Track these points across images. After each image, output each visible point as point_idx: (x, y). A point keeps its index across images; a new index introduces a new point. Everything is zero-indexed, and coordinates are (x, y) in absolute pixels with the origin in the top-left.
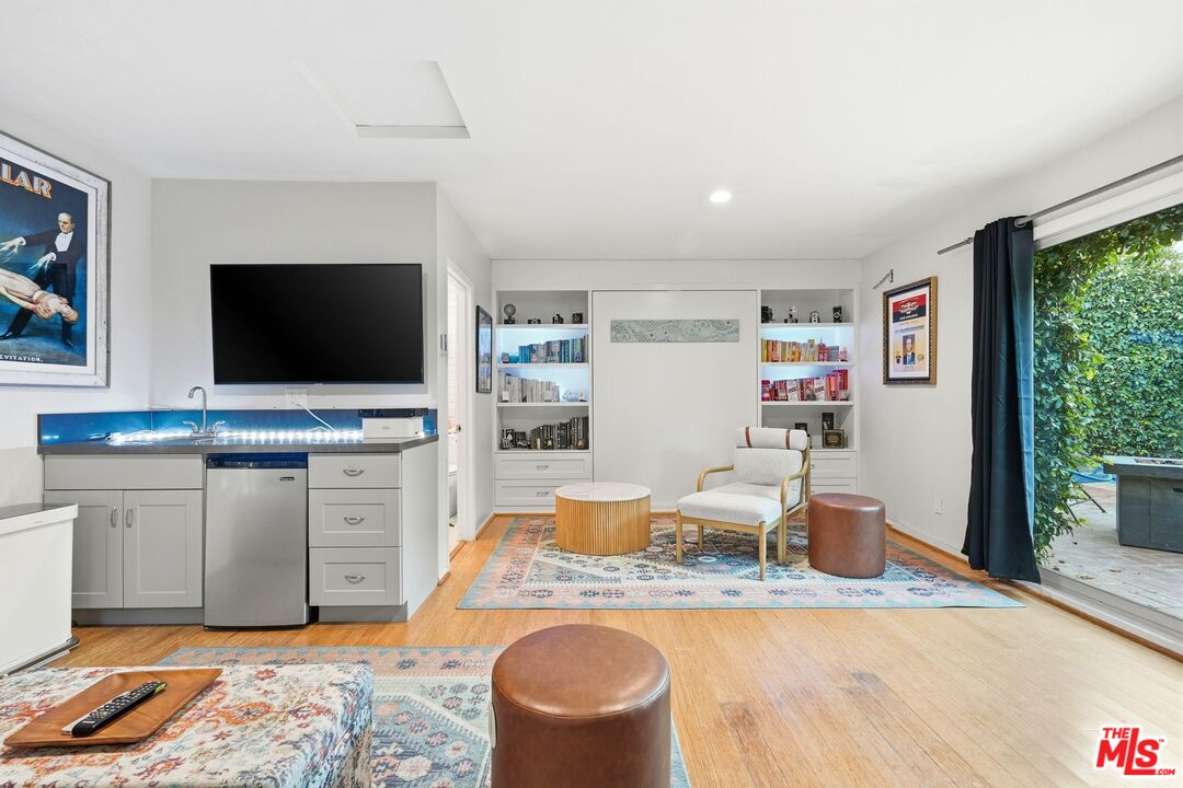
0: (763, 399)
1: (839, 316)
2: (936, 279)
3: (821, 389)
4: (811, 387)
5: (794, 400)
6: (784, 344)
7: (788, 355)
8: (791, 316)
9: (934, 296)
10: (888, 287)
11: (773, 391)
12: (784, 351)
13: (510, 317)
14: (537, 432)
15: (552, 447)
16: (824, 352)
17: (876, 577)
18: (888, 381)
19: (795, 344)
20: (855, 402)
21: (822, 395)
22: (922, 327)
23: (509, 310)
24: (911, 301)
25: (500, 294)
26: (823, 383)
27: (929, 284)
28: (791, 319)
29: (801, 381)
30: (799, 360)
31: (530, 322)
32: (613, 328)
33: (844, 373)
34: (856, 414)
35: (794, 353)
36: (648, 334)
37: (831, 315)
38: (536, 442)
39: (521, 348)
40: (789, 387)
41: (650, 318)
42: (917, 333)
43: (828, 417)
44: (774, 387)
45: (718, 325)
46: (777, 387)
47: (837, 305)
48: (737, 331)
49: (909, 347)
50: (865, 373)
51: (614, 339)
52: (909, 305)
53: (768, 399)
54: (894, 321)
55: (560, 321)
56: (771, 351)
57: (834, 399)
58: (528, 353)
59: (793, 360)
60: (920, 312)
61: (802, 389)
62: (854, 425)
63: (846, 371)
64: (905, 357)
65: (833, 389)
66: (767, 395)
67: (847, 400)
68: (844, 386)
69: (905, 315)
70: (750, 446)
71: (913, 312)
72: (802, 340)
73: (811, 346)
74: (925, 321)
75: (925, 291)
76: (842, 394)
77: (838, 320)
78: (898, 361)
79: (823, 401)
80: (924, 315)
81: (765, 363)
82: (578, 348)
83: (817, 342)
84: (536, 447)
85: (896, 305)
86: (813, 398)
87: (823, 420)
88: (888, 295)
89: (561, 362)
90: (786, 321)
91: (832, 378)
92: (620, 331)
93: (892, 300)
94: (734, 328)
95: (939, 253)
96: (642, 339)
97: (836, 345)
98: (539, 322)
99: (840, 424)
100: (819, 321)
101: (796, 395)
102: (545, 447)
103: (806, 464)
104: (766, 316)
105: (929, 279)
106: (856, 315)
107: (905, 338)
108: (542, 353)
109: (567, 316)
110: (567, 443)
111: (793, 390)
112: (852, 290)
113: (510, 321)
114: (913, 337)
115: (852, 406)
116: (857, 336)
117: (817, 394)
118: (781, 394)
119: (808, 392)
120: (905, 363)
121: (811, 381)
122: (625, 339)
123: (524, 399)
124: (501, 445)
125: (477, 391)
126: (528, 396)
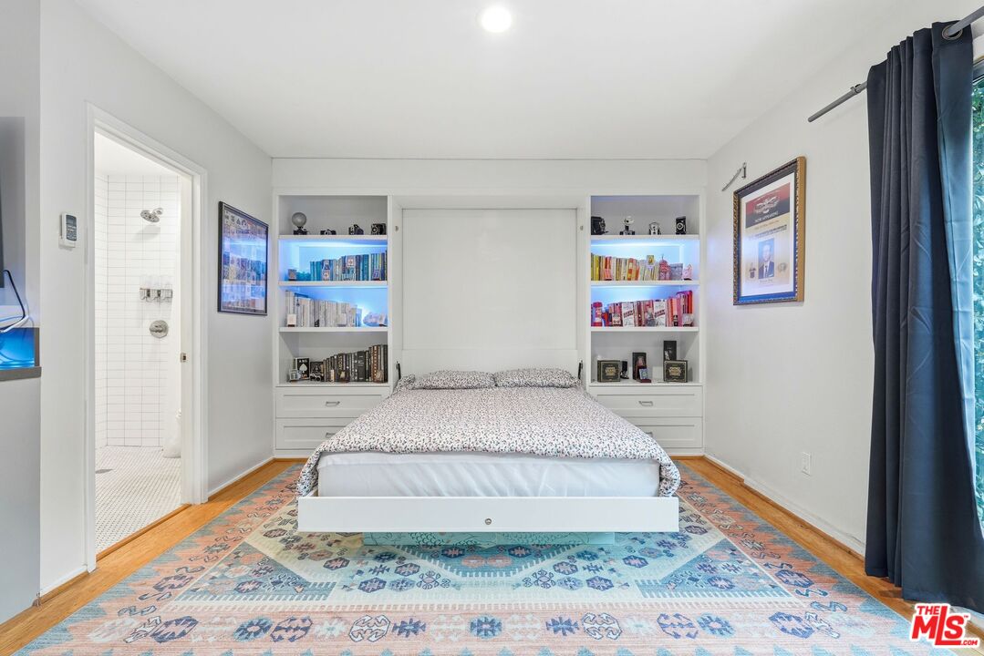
0: (594, 324)
1: (682, 227)
2: (804, 160)
3: (662, 313)
5: (630, 325)
6: (619, 261)
7: (624, 273)
8: (627, 228)
9: (801, 185)
10: (741, 183)
11: (604, 315)
12: (618, 269)
13: (300, 228)
14: (332, 362)
15: (347, 380)
16: (666, 271)
18: (739, 300)
19: (631, 260)
20: (701, 328)
21: (662, 319)
22: (784, 227)
23: (299, 219)
24: (769, 196)
25: (285, 199)
26: (663, 305)
27: (795, 168)
28: (627, 231)
29: (639, 305)
30: (636, 279)
31: (322, 233)
33: (688, 296)
34: (701, 342)
35: (632, 271)
37: (674, 226)
38: (329, 373)
39: (313, 264)
40: (624, 311)
42: (777, 236)
43: (670, 346)
44: (607, 311)
46: (611, 311)
47: (680, 215)
49: (766, 255)
50: (712, 294)
52: (767, 201)
53: (600, 324)
54: (747, 226)
55: (357, 231)
56: (603, 270)
57: (676, 324)
58: (321, 269)
59: (629, 279)
60: (782, 208)
61: (639, 312)
62: (699, 355)
63: (691, 292)
64: (761, 270)
65: (675, 313)
66: (598, 320)
67: (691, 325)
68: (688, 309)
69: (762, 215)
71: (772, 210)
72: (641, 257)
73: (650, 262)
74: (788, 218)
75: (790, 179)
76: (686, 319)
77: (681, 232)
78: (752, 275)
79: (663, 327)
80: (788, 211)
81: (596, 282)
82: (379, 264)
83: (657, 259)
84: (329, 380)
85: (751, 205)
87: (665, 349)
88: (740, 194)
89: (357, 279)
90: (621, 233)
91: (674, 300)
93: (746, 200)
95: (811, 120)
97: (681, 262)
98: (334, 233)
99: (684, 354)
100: (659, 233)
101: (631, 319)
102: (338, 379)
104: (597, 227)
105: (796, 161)
106: (702, 226)
107: (762, 245)
108: (338, 270)
109: (366, 226)
110: (365, 375)
111: (629, 314)
112: (697, 197)
113: (300, 231)
114: (771, 242)
115: (697, 332)
116: (704, 250)
118: (616, 319)
120: (761, 275)
121: (650, 304)
123: (317, 324)
124: (288, 377)
125: (219, 310)
126: (321, 319)
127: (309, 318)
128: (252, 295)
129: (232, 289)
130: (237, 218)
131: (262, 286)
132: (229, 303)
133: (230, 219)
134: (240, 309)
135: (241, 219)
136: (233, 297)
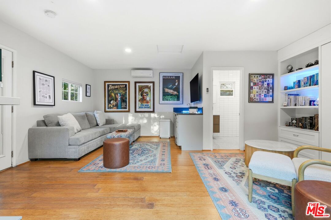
14: (300, 120)
15: (306, 128)
31: (296, 70)
38: (299, 124)
102: (302, 127)
108: (303, 83)
113: (291, 71)
123: (296, 105)
124: (286, 124)
125: (249, 102)
126: (297, 103)
127: (293, 103)
128: (265, 97)
129: (254, 96)
130: (256, 76)
131: (271, 94)
132: (254, 100)
133: (253, 77)
134: (258, 101)
135: (258, 76)
136: (255, 98)
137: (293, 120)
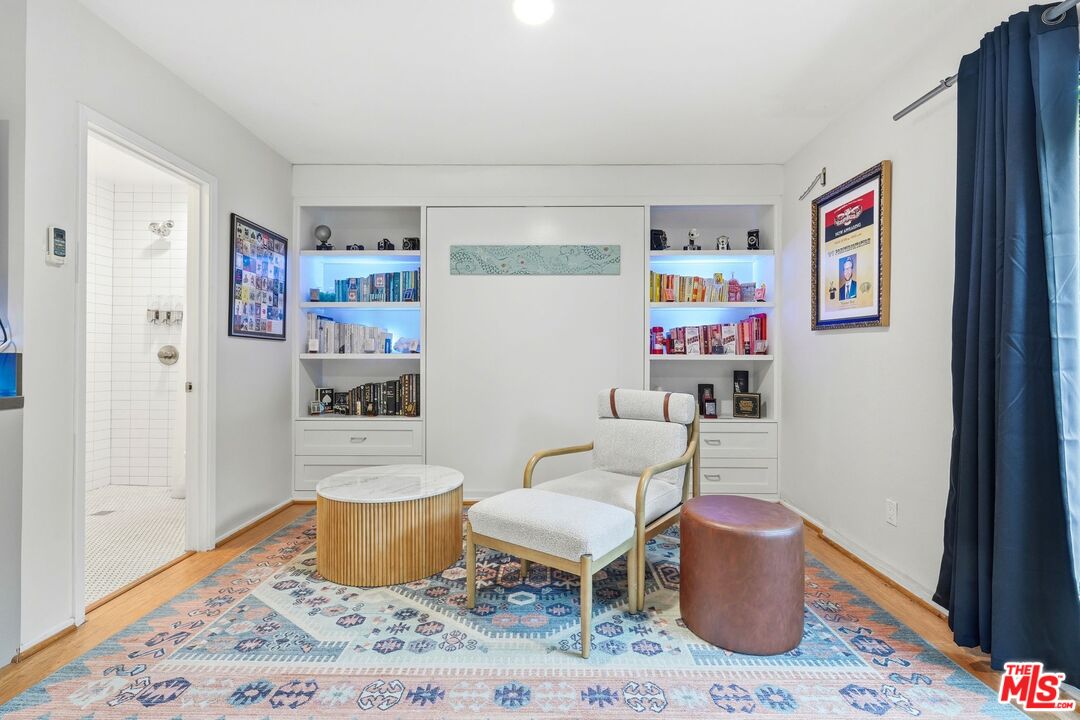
0: (653, 352)
1: (755, 242)
2: (889, 164)
3: (731, 339)
4: (717, 335)
5: (694, 353)
6: (682, 280)
7: (689, 294)
8: (692, 242)
9: (886, 191)
10: (820, 191)
11: (666, 342)
12: (682, 289)
13: (324, 242)
14: (358, 393)
15: (375, 413)
16: (737, 291)
17: (786, 651)
18: (819, 325)
19: (697, 279)
20: (776, 355)
21: (732, 346)
22: (867, 241)
23: (323, 233)
24: (851, 205)
25: (307, 210)
26: (734, 330)
27: (880, 173)
28: (692, 246)
29: (705, 329)
30: (703, 300)
31: (348, 248)
32: (453, 256)
33: (762, 319)
34: (776, 370)
35: (698, 291)
36: (498, 264)
37: (745, 240)
38: (355, 406)
39: (338, 283)
40: (688, 337)
41: (502, 244)
42: (860, 252)
43: (741, 377)
44: (669, 337)
45: (591, 251)
46: (674, 337)
47: (753, 228)
48: (618, 260)
49: (847, 274)
50: (789, 317)
51: (455, 271)
52: (848, 212)
53: (661, 352)
54: (827, 240)
55: (387, 246)
56: (664, 288)
57: (748, 352)
58: (347, 288)
59: (694, 300)
60: (865, 219)
61: (706, 338)
62: (773, 387)
63: (764, 315)
64: (842, 290)
65: (747, 339)
66: (658, 347)
67: (765, 353)
68: (762, 334)
69: (843, 227)
70: (616, 415)
71: (854, 222)
72: (707, 275)
73: (718, 281)
74: (872, 231)
75: (872, 186)
76: (759, 346)
77: (753, 247)
78: (832, 296)
79: (733, 356)
80: (871, 222)
81: (656, 304)
83: (727, 278)
84: (354, 413)
85: (831, 216)
86: (719, 350)
87: (735, 380)
88: (818, 204)
89: (388, 299)
90: (685, 248)
91: (746, 325)
92: (464, 260)
93: (825, 210)
94: (614, 257)
95: (897, 117)
96: (491, 270)
97: (754, 281)
98: (361, 248)
99: (756, 386)
100: (728, 248)
101: (696, 346)
102: (365, 413)
103: (693, 443)
104: (658, 241)
105: (880, 165)
106: (777, 240)
107: (843, 261)
108: (365, 289)
109: (397, 241)
110: (394, 408)
111: (694, 340)
112: (772, 205)
113: (324, 246)
114: (853, 258)
115: (771, 362)
116: (779, 268)
117: (726, 346)
118: (678, 346)
119: (715, 343)
120: (842, 297)
121: (718, 329)
122: (470, 271)
123: (342, 350)
124: (309, 409)
125: (230, 334)
126: (347, 345)
127: (333, 343)
128: (269, 317)
129: (245, 311)
130: (251, 231)
131: (280, 307)
132: (242, 326)
133: (243, 232)
134: (254, 333)
135: (256, 233)
136: (246, 320)
137: (325, 395)
